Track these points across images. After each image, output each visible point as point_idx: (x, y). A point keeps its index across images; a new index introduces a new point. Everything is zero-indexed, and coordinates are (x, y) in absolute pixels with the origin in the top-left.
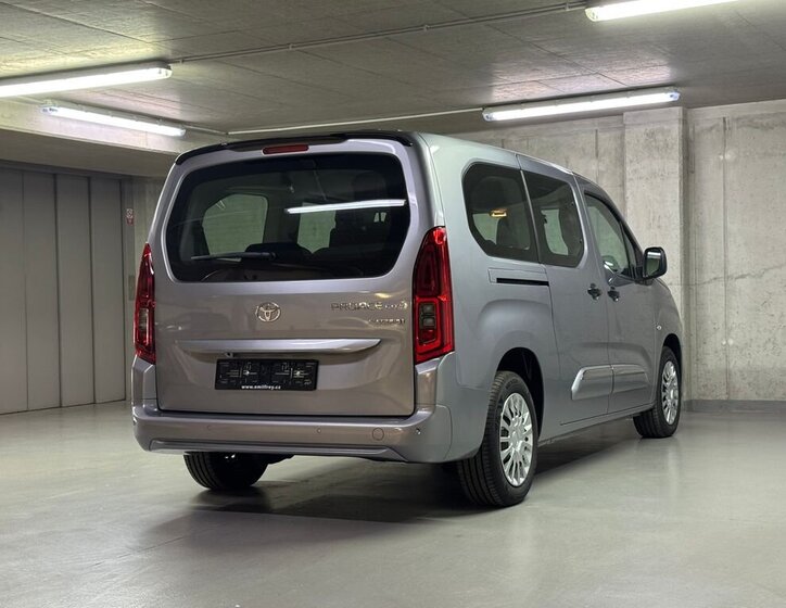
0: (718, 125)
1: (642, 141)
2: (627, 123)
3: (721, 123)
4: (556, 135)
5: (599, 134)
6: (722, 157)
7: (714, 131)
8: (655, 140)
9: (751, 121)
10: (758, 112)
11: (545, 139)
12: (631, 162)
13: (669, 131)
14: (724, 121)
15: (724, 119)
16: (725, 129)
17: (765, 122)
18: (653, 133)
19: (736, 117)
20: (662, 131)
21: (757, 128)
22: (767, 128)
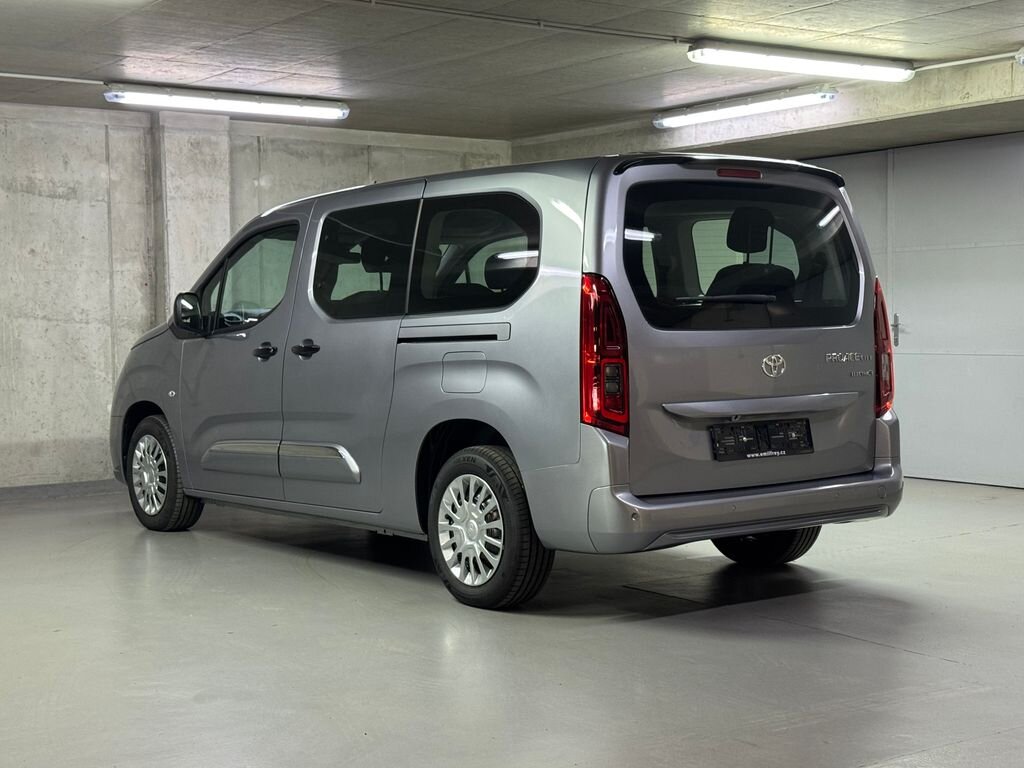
0: (252, 144)
1: (185, 150)
2: (166, 125)
3: (256, 143)
4: (48, 123)
5: (111, 132)
6: (256, 183)
7: (248, 151)
8: (201, 153)
9: (286, 145)
10: (293, 137)
11: (33, 126)
12: (173, 175)
13: (216, 143)
14: (259, 141)
15: (258, 137)
16: (259, 150)
17: (301, 148)
18: (198, 143)
19: (271, 137)
20: (209, 143)
21: (292, 154)
22: (301, 156)
